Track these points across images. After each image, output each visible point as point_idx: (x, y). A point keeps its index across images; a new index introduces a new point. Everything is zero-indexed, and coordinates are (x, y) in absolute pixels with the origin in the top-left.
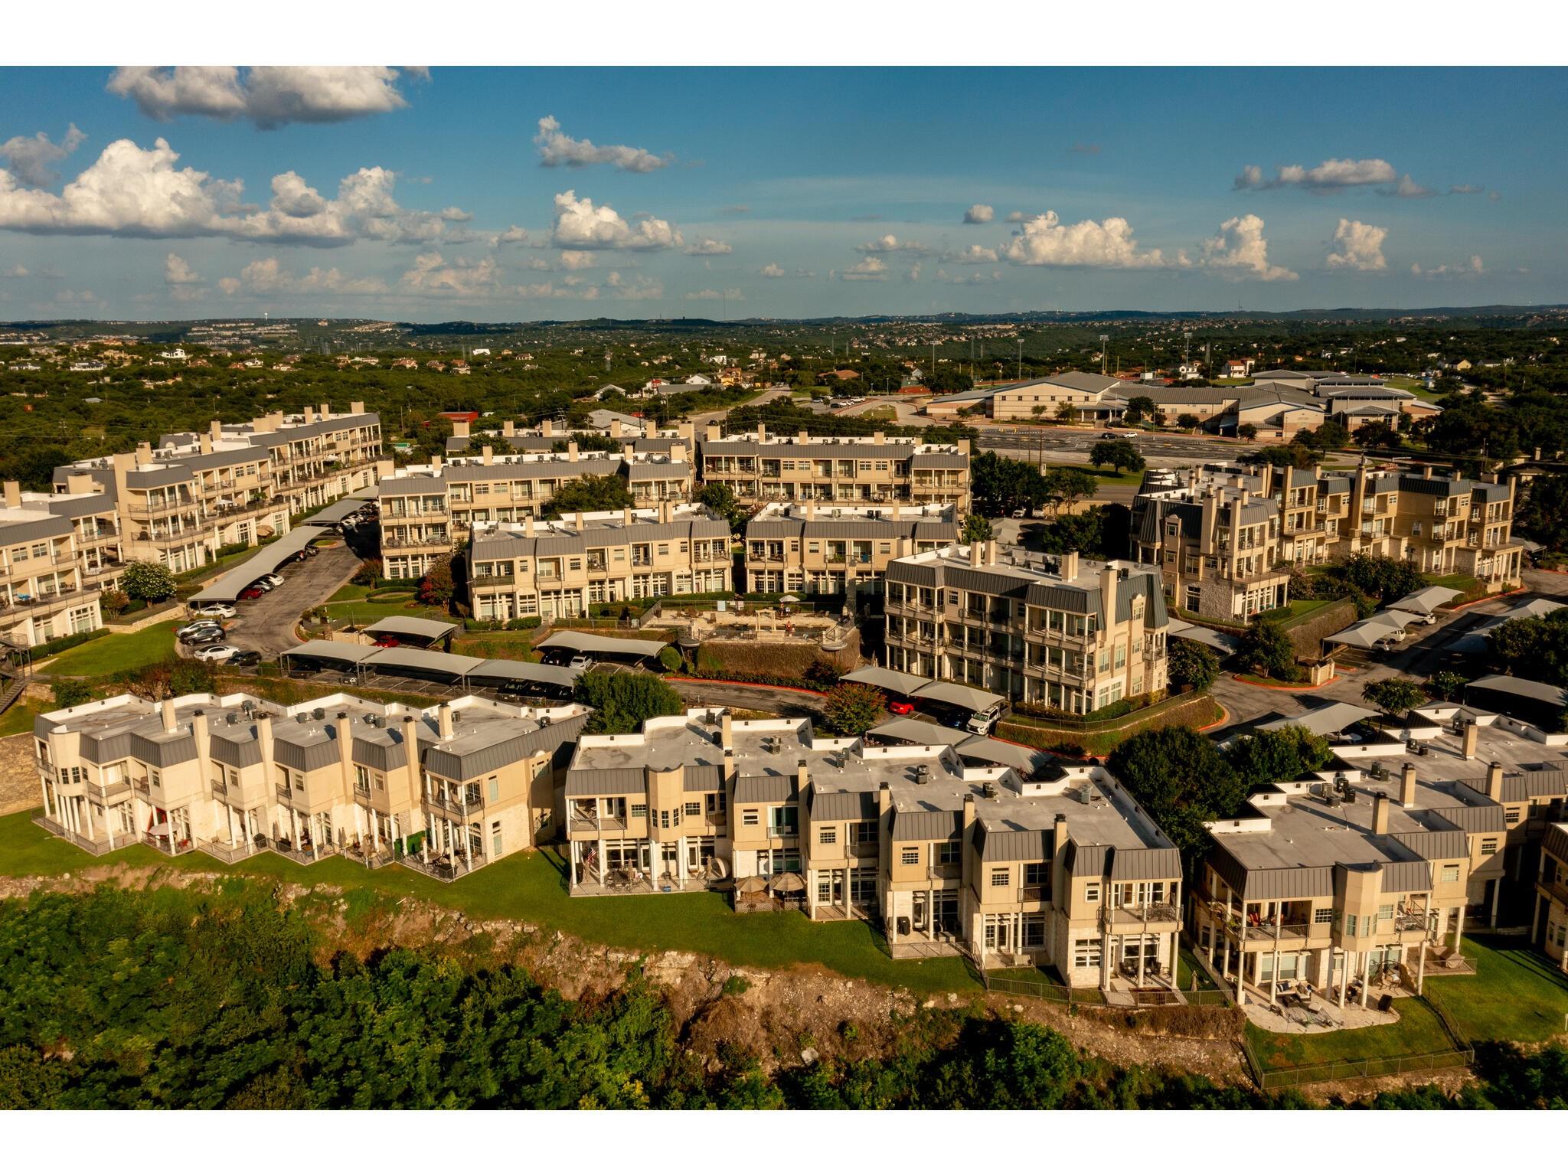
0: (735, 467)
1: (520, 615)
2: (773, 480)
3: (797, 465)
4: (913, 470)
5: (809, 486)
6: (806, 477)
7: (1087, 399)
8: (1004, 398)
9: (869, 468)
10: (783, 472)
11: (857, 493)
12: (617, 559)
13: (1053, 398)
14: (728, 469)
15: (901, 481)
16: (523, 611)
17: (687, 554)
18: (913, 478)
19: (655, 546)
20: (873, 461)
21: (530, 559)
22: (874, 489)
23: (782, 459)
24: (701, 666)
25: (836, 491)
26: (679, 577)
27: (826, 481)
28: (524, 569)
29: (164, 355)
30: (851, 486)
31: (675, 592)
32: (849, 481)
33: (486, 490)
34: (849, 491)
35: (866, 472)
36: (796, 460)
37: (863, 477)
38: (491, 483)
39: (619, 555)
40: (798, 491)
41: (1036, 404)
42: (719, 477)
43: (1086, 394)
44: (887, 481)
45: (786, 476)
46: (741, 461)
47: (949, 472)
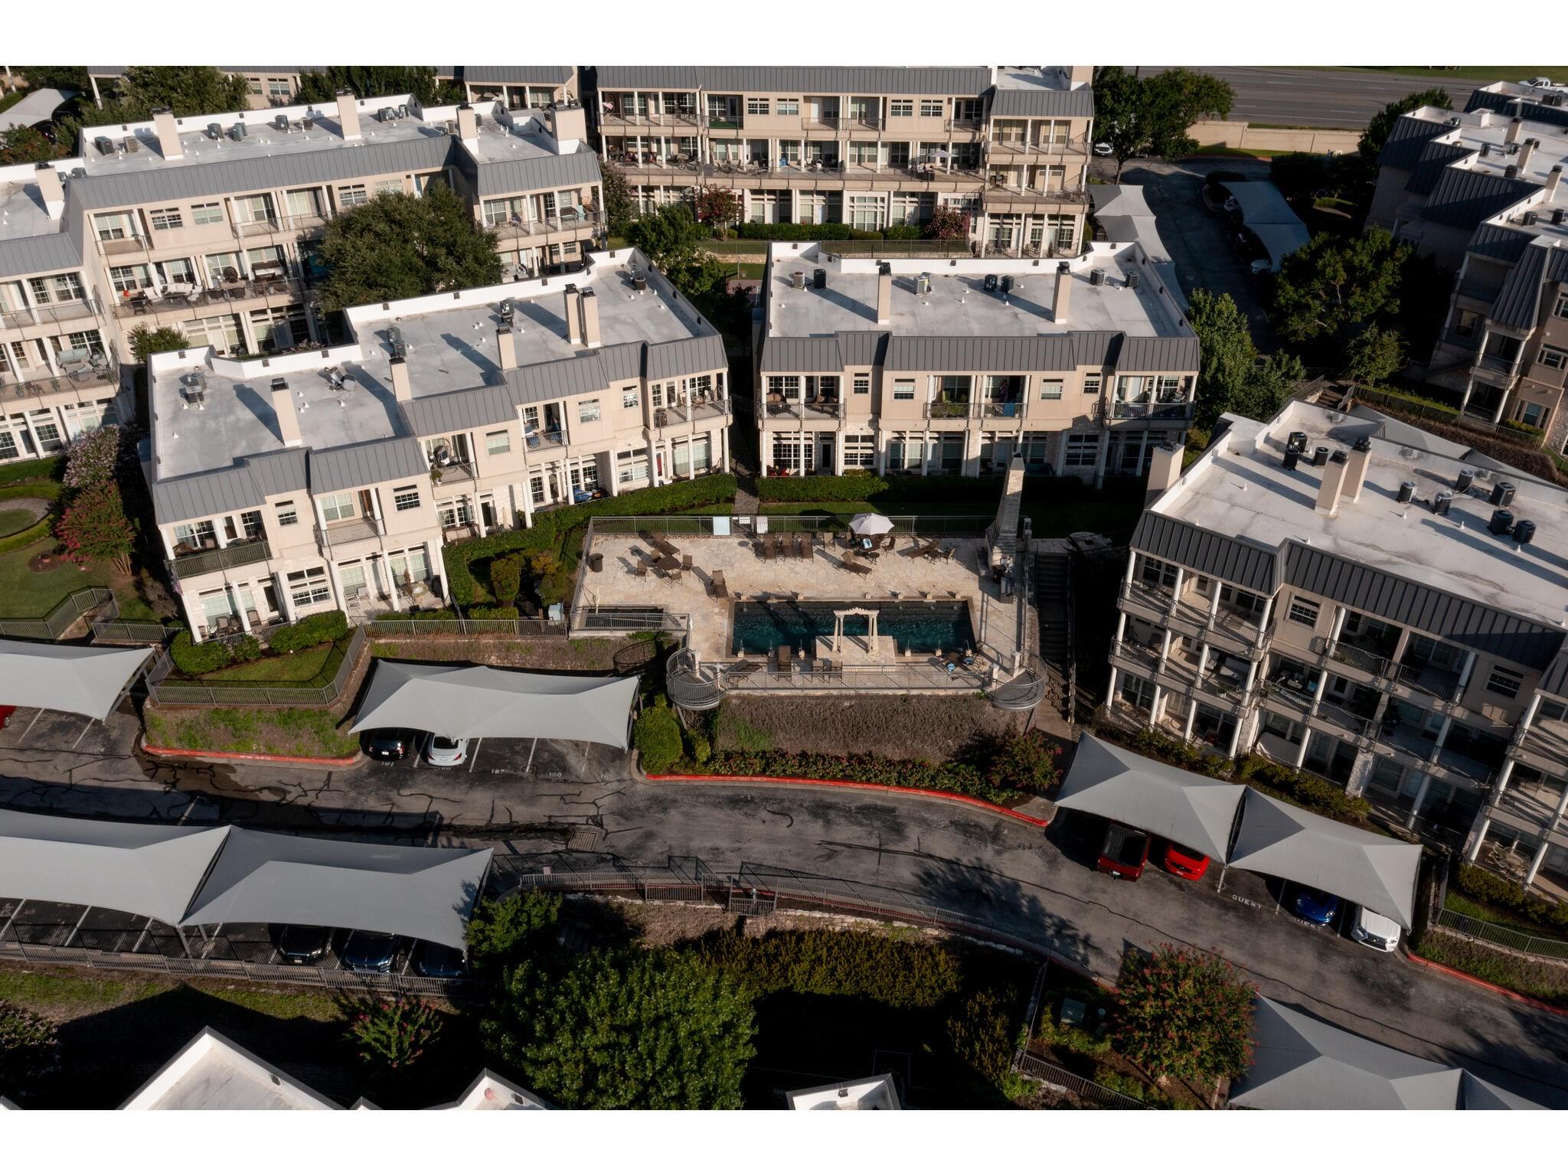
0: (658, 111)
1: (295, 613)
2: (730, 133)
3: (774, 106)
4: (992, 118)
5: (795, 143)
6: (791, 128)
9: (908, 112)
10: (748, 119)
11: (883, 155)
12: (493, 451)
14: (644, 112)
15: (965, 137)
16: (302, 600)
17: (637, 411)
18: (989, 131)
19: (571, 408)
20: (917, 100)
21: (300, 497)
22: (915, 152)
23: (747, 95)
24: (724, 743)
25: (845, 153)
26: (623, 455)
27: (828, 135)
28: (288, 520)
30: (873, 145)
31: (617, 487)
32: (871, 136)
33: (176, 221)
34: (866, 152)
35: (901, 120)
36: (773, 96)
37: (897, 128)
38: (184, 205)
39: (498, 441)
40: (775, 152)
42: (631, 131)
44: (942, 138)
45: (754, 126)
46: (668, 97)
47: (1058, 123)
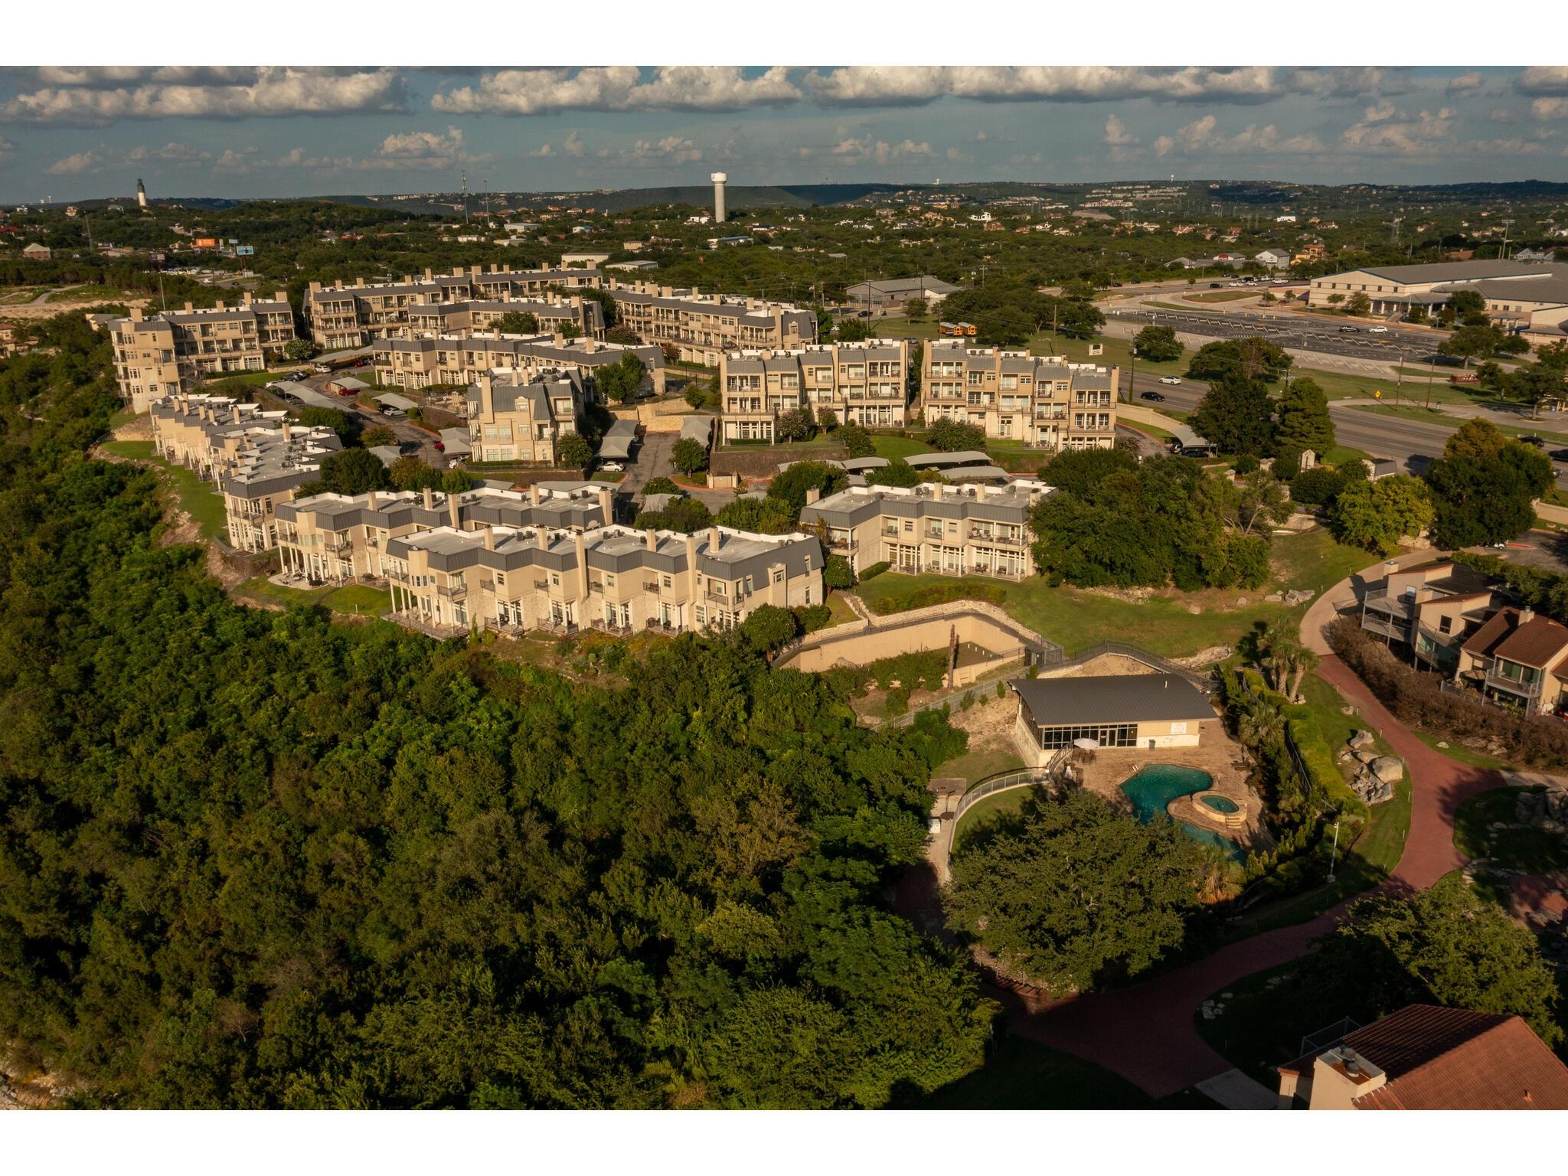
7: (1396, 289)
8: (1319, 285)
13: (1349, 287)
29: (973, 217)
41: (1333, 292)
43: (1395, 284)
